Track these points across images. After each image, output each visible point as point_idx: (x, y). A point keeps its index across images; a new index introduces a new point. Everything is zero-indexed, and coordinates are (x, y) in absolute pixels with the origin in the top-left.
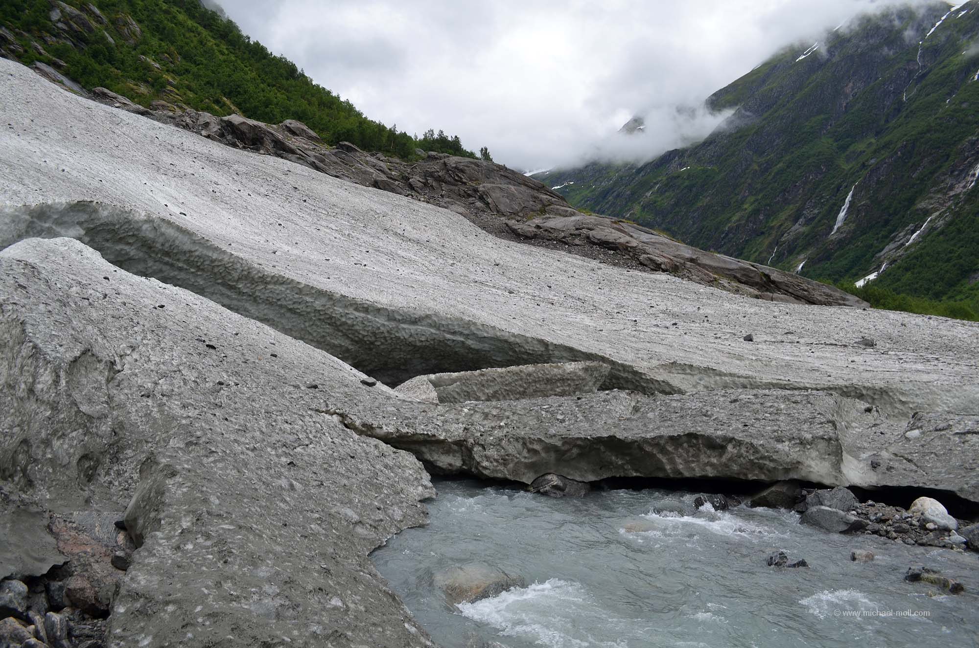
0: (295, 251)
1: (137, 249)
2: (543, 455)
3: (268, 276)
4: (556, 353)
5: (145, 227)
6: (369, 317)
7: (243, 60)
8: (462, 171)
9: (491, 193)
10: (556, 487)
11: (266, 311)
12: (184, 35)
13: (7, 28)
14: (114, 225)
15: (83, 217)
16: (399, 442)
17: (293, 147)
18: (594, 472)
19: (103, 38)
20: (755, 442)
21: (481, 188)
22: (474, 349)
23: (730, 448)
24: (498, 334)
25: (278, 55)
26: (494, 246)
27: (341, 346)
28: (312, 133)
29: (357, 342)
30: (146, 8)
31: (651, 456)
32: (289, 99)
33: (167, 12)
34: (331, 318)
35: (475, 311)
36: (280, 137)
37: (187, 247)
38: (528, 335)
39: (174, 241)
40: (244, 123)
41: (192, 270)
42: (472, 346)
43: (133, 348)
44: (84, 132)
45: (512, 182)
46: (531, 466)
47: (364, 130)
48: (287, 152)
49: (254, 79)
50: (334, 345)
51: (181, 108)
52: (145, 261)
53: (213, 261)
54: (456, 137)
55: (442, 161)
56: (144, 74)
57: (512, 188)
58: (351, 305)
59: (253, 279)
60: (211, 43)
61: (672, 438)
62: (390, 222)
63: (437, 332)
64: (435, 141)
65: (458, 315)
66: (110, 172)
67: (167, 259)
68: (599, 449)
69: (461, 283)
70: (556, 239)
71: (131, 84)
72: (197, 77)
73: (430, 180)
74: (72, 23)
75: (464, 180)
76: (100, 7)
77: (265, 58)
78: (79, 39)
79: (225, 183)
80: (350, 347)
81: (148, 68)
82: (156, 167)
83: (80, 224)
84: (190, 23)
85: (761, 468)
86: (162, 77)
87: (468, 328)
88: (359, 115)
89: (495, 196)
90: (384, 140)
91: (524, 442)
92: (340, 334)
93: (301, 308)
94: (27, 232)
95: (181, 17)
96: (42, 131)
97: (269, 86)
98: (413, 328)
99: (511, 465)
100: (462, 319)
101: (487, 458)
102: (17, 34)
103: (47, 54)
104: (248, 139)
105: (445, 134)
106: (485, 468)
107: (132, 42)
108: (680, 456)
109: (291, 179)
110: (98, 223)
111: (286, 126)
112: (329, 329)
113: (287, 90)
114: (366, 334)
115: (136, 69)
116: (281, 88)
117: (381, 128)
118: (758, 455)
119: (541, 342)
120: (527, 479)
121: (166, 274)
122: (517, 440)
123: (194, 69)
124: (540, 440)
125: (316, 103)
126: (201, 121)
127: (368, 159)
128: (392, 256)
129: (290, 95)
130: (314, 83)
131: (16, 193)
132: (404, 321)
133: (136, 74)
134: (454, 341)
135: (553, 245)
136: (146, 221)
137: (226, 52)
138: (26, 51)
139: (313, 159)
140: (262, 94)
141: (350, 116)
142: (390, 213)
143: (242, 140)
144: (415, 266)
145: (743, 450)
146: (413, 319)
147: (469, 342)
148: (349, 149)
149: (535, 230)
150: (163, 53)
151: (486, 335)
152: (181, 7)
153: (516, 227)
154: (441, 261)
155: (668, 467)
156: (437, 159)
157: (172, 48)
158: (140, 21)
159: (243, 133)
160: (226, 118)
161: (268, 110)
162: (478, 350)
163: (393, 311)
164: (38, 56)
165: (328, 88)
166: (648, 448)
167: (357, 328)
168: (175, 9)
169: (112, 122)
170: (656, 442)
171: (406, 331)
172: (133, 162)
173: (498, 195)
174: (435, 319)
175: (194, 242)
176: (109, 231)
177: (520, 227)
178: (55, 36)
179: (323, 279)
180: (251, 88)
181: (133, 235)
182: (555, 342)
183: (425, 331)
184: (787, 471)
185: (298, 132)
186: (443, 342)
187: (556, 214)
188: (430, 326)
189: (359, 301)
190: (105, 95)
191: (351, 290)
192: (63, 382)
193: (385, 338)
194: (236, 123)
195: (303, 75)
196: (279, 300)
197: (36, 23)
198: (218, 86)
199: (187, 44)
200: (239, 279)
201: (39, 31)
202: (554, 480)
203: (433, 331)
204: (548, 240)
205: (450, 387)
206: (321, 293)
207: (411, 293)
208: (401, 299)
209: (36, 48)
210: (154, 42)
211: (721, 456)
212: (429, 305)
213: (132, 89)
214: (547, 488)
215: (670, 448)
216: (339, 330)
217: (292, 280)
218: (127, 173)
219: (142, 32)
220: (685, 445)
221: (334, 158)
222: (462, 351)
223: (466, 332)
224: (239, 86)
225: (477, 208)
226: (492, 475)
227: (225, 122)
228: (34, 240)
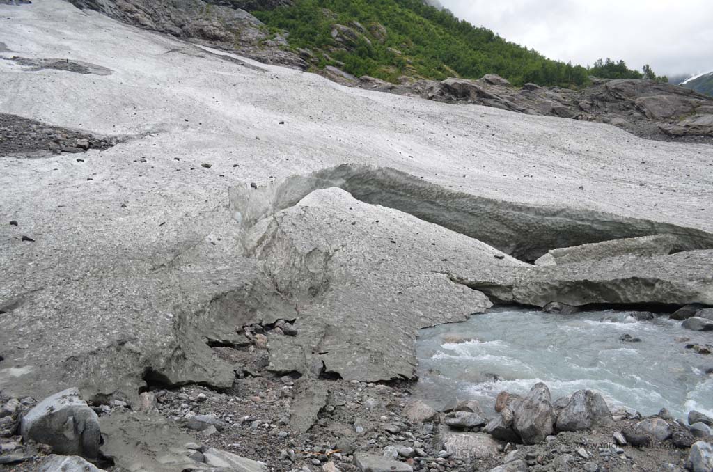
0: (483, 172)
1: (375, 186)
2: (549, 291)
3: (454, 194)
4: (661, 229)
5: (378, 174)
6: (523, 213)
7: (455, 35)
8: (621, 90)
9: (646, 104)
10: (555, 309)
11: (455, 216)
12: (414, 27)
13: (308, 48)
14: (361, 175)
15: (344, 173)
16: (475, 286)
17: (491, 94)
18: (580, 300)
19: (364, 41)
20: (672, 281)
21: (637, 101)
22: (599, 231)
23: (657, 285)
24: (615, 219)
25: (479, 27)
26: (643, 148)
27: (507, 234)
28: (505, 81)
29: (517, 231)
30: (388, 15)
31: (612, 291)
32: (489, 57)
33: (402, 14)
34: (497, 216)
35: (597, 203)
36: (481, 88)
37: (404, 181)
38: (637, 218)
39: (395, 180)
40: (455, 83)
41: (408, 195)
42: (598, 228)
43: (343, 246)
44: (351, 113)
45: (664, 92)
46: (544, 298)
47: (546, 69)
48: (486, 98)
49: (464, 48)
50: (502, 234)
51: (416, 78)
52: (381, 193)
53: (419, 189)
54: (621, 61)
55: (604, 85)
56: (392, 60)
57: (664, 97)
58: (510, 207)
59: (445, 196)
60: (432, 28)
61: (623, 280)
62: (559, 141)
63: (571, 220)
64: (603, 68)
65: (584, 207)
66: (366, 137)
67: (393, 190)
68: (580, 288)
69: (602, 182)
70: (703, 134)
71: (383, 68)
72: (425, 54)
73: (596, 102)
74: (344, 36)
75: (623, 97)
76: (360, 22)
77: (470, 31)
78: (350, 45)
79: (438, 131)
80: (513, 234)
81: (393, 55)
82: (395, 128)
83: (343, 177)
84: (418, 18)
85: (675, 296)
86: (402, 59)
87: (592, 216)
88: (543, 58)
89: (650, 106)
90: (563, 73)
91: (540, 284)
92: (505, 226)
93: (477, 211)
94: (316, 186)
95: (411, 15)
96: (328, 117)
97: (475, 50)
98: (553, 219)
99: (532, 297)
100: (587, 210)
101: (520, 294)
102: (314, 51)
103: (332, 60)
104: (459, 93)
105: (612, 60)
106: (519, 299)
107: (382, 39)
108: (629, 291)
109: (486, 120)
110: (352, 175)
111: (486, 79)
112: (497, 224)
113: (488, 51)
114: (522, 225)
115: (386, 58)
116: (483, 50)
117: (559, 66)
118: (672, 289)
119: (648, 222)
120: (542, 305)
121: (393, 199)
122: (536, 283)
123: (422, 49)
124: (548, 283)
125: (510, 56)
126: (428, 86)
127: (547, 92)
128: (552, 167)
129: (490, 54)
130: (507, 41)
131: (309, 165)
132: (547, 215)
133: (386, 61)
134: (583, 225)
135: (701, 139)
136: (378, 170)
137: (443, 32)
138: (320, 61)
139: (505, 100)
140: (470, 57)
141: (535, 60)
142: (559, 133)
143: (455, 95)
144: (569, 173)
145: (664, 286)
146: (553, 213)
147: (595, 226)
148: (532, 88)
149: (685, 129)
150: (401, 43)
151: (605, 220)
152: (410, 9)
153: (668, 129)
154: (595, 165)
155: (622, 297)
156: (599, 84)
157: (407, 38)
158: (385, 25)
159: (455, 90)
160: (443, 82)
161: (475, 68)
162: (602, 231)
163: (538, 208)
164: (327, 62)
165: (517, 43)
166: (609, 287)
167: (515, 221)
168: (406, 11)
169: (367, 103)
170: (614, 283)
171: (549, 221)
172: (381, 127)
173: (652, 105)
174: (568, 211)
175: (407, 179)
176: (359, 179)
177: (671, 128)
178: (335, 47)
179: (492, 192)
180: (462, 54)
181: (372, 179)
182: (658, 221)
183: (561, 221)
184: (689, 298)
185: (494, 82)
186: (576, 227)
187: (705, 113)
188: (566, 216)
189: (514, 204)
190: (367, 80)
191: (510, 197)
192: (303, 261)
193: (535, 226)
194: (450, 84)
195: (498, 37)
196: (462, 208)
197: (324, 41)
198: (440, 58)
199: (416, 33)
200: (437, 197)
201: (326, 45)
202: (555, 305)
203: (568, 220)
204: (697, 135)
205: (563, 257)
206: (489, 201)
207: (552, 195)
208: (544, 200)
209: (326, 57)
210: (396, 37)
211: (652, 290)
212: (564, 202)
213: (385, 72)
214: (550, 309)
215: (623, 286)
216: (503, 224)
217: (470, 195)
218: (377, 135)
219: (387, 31)
220: (632, 284)
221: (521, 97)
222: (591, 232)
223: (591, 219)
224: (453, 55)
225: (635, 118)
226: (522, 303)
227: (443, 84)
228: (318, 191)
